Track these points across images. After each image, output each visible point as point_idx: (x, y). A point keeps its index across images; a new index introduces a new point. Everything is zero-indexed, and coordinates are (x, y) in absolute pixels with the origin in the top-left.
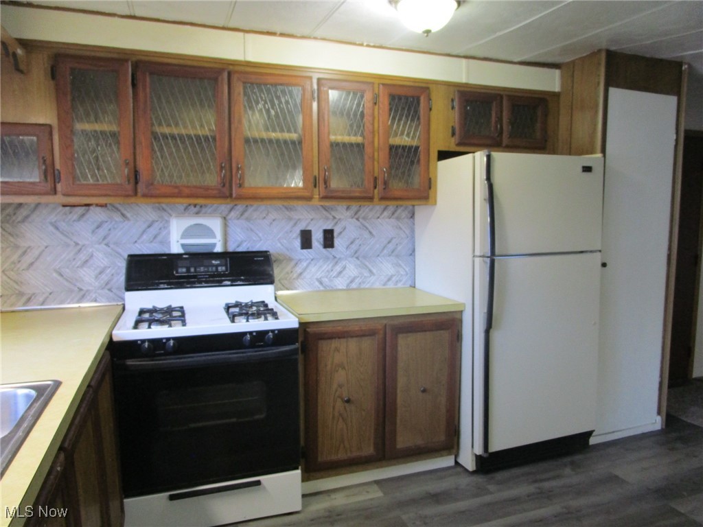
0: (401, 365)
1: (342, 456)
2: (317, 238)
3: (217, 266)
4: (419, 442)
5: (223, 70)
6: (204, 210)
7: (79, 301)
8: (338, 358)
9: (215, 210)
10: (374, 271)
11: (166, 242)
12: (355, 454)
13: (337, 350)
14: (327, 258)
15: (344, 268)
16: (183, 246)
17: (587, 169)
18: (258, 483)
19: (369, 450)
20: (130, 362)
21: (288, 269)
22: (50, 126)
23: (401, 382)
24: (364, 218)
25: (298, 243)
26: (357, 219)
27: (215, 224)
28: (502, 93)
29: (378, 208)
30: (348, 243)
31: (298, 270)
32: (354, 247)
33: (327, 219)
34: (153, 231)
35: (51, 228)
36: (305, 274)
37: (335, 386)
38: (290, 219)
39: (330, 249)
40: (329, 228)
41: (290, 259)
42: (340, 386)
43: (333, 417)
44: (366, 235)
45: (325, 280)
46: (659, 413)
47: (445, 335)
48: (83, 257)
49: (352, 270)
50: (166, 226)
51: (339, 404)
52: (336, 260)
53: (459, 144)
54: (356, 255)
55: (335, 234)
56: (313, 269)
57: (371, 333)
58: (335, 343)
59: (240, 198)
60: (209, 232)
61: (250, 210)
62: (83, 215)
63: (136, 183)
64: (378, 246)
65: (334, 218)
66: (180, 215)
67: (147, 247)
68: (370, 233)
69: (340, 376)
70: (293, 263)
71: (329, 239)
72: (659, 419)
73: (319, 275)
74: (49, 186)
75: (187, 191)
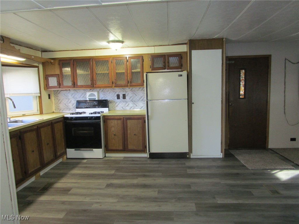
0: (128, 128)
1: (114, 148)
2: (121, 96)
3: (95, 103)
4: (135, 148)
5: (91, 59)
6: (94, 90)
7: (69, 111)
8: (112, 124)
9: (96, 90)
10: (137, 105)
11: (86, 98)
12: (118, 148)
13: (112, 122)
14: (124, 102)
15: (129, 104)
16: (89, 98)
17: (181, 75)
18: (92, 150)
19: (121, 148)
20: (67, 121)
21: (114, 104)
22: (59, 75)
23: (129, 132)
24: (134, 91)
25: (116, 98)
26: (132, 91)
27: (96, 93)
28: (166, 54)
29: (138, 88)
30: (129, 98)
31: (117, 104)
32: (131, 99)
33: (123, 91)
34: (83, 95)
35: (64, 95)
36: (118, 106)
37: (112, 131)
38: (114, 92)
39: (125, 99)
40: (124, 94)
41: (114, 102)
42: (113, 131)
43: (112, 138)
44: (135, 95)
45: (124, 107)
46: (222, 152)
47: (140, 121)
48: (69, 101)
49: (131, 105)
50: (86, 94)
51: (113, 135)
52: (127, 102)
53: (152, 70)
54: (132, 101)
55: (126, 95)
56: (120, 104)
57: (120, 119)
58: (111, 121)
59: (96, 87)
60: (94, 95)
61: (104, 90)
62: (69, 92)
63: (74, 85)
64: (138, 98)
65: (126, 91)
66: (89, 91)
67: (81, 99)
68: (136, 95)
69: (113, 129)
70: (115, 103)
71: (124, 97)
72: (222, 154)
73: (122, 106)
74: (59, 86)
75: (84, 86)
